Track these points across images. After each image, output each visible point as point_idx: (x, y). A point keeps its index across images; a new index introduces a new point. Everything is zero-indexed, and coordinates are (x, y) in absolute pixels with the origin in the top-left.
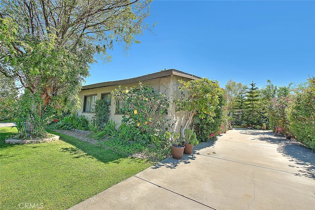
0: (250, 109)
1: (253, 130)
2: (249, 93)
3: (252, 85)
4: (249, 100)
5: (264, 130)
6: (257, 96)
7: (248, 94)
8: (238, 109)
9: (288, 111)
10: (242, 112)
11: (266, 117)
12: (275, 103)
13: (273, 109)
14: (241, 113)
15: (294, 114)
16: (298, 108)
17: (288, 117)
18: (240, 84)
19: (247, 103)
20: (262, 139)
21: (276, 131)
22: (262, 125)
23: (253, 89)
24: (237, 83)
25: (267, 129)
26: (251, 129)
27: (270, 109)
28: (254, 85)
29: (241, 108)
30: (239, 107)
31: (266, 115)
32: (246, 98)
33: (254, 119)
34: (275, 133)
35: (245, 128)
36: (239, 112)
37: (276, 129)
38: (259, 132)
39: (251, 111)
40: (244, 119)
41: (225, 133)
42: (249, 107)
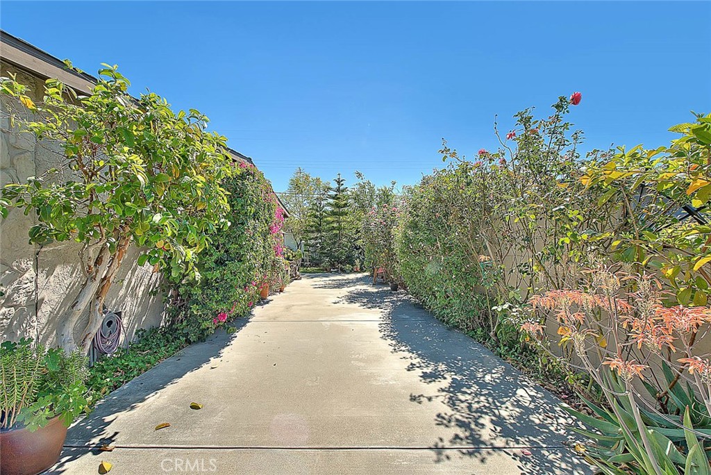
0: (335, 232)
1: (339, 274)
2: (333, 198)
3: (339, 182)
4: (333, 213)
5: (357, 272)
6: (345, 205)
7: (331, 201)
8: (313, 232)
9: (397, 233)
10: (321, 239)
11: (360, 248)
12: (375, 217)
13: (370, 230)
14: (320, 241)
15: (408, 240)
16: (414, 226)
17: (397, 247)
18: (318, 180)
19: (329, 219)
20: (352, 299)
21: (375, 275)
22: (352, 264)
23: (338, 190)
24: (313, 177)
25: (362, 270)
26: (337, 273)
27: (367, 230)
28: (342, 183)
29: (319, 231)
30: (316, 227)
31: (359, 243)
32: (329, 209)
33: (342, 253)
34: (374, 280)
35: (326, 272)
36: (316, 238)
37: (376, 270)
38: (348, 279)
39: (336, 235)
40: (325, 253)
41: (281, 291)
42: (334, 228)
